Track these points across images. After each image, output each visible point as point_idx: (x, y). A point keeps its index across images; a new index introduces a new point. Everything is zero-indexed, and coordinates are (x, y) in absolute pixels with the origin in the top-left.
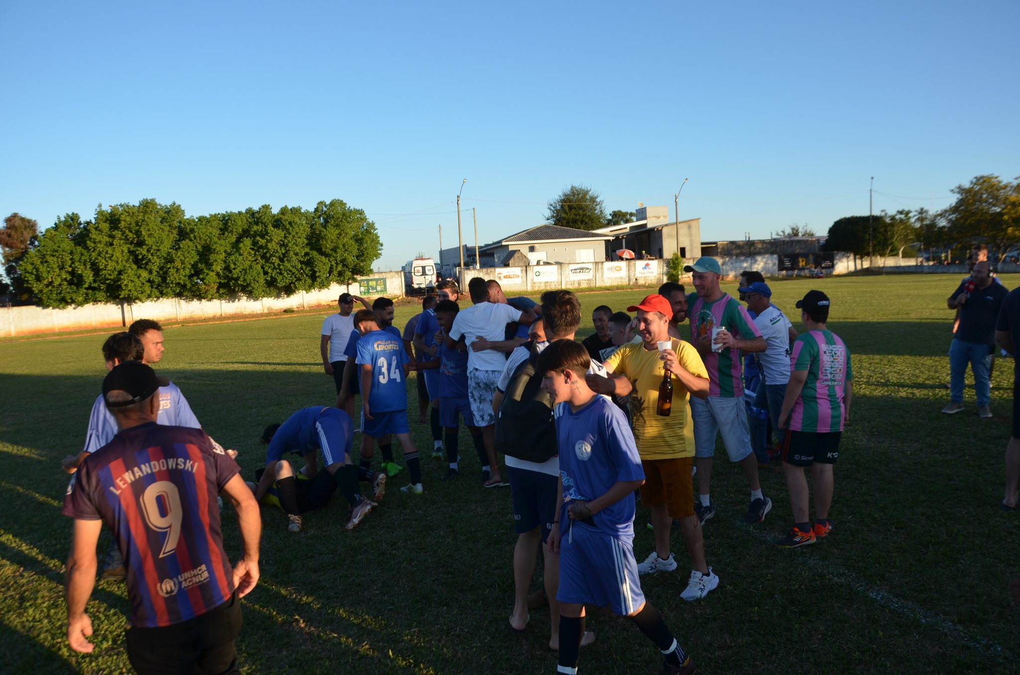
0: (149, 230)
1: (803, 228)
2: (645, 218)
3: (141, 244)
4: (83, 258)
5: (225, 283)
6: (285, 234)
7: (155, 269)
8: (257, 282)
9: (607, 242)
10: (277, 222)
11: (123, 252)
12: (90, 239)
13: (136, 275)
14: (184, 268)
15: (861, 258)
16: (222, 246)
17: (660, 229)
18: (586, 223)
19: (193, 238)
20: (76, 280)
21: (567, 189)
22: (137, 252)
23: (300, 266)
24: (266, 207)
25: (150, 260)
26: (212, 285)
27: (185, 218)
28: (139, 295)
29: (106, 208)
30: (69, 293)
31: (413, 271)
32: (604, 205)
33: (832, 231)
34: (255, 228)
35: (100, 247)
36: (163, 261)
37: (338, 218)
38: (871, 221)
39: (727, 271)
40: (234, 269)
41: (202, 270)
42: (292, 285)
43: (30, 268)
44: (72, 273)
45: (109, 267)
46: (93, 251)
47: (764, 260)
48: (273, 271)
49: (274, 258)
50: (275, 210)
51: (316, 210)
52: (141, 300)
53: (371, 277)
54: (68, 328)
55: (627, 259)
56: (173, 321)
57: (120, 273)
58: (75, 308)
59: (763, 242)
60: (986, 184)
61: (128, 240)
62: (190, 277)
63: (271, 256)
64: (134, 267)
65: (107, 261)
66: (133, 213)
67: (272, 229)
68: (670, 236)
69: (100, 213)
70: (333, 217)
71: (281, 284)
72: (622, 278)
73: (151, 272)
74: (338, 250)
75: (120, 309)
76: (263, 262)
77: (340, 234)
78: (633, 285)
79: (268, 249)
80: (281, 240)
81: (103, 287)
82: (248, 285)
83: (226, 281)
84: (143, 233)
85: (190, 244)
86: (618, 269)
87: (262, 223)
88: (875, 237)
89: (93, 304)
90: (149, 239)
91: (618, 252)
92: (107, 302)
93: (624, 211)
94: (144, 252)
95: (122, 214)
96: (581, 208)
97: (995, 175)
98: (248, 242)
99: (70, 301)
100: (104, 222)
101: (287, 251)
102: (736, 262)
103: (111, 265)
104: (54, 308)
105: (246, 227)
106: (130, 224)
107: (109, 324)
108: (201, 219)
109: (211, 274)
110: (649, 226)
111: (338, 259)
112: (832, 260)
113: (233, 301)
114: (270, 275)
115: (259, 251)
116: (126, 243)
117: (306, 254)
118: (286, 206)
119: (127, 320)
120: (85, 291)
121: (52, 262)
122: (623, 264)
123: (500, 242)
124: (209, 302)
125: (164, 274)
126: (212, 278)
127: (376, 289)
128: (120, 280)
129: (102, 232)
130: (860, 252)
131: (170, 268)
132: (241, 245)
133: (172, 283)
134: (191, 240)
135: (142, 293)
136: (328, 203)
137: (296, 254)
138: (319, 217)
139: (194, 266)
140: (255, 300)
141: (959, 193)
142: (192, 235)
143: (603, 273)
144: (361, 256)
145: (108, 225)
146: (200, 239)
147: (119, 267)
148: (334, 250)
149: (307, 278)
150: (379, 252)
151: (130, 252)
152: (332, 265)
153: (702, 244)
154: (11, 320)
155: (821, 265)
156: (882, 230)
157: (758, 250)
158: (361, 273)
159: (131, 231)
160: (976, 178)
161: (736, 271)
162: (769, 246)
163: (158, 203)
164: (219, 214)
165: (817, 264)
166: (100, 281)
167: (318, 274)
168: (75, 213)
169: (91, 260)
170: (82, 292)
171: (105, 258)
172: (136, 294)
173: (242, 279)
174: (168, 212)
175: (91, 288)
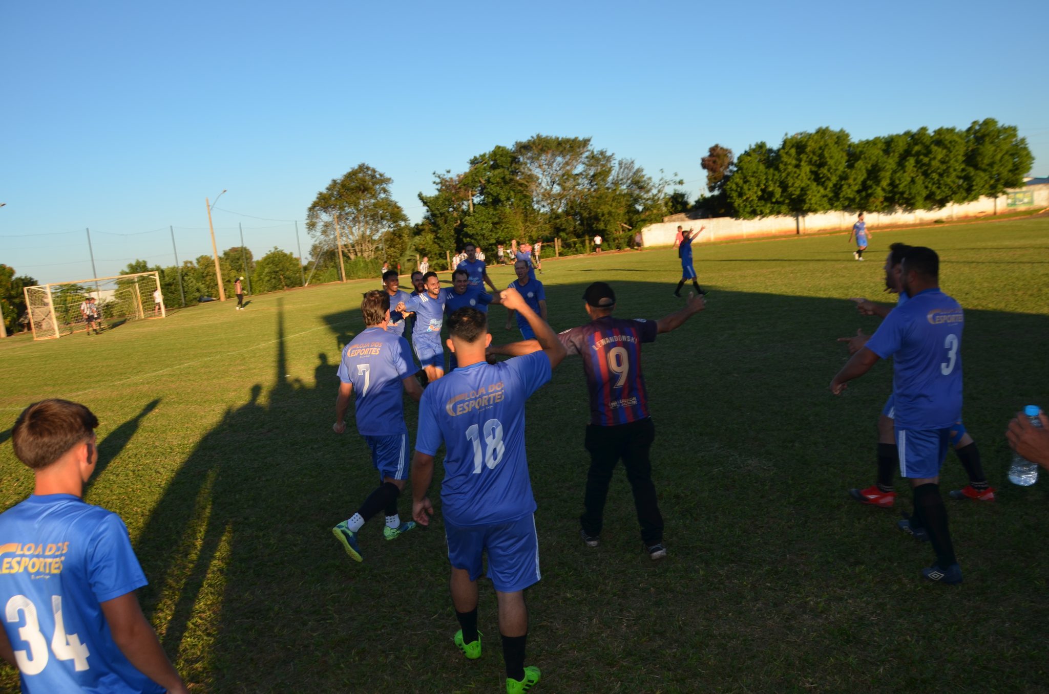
0: (830, 153)
3: (821, 165)
4: (775, 178)
7: (831, 185)
8: (920, 195)
10: (937, 142)
11: (807, 172)
12: (782, 162)
13: (816, 191)
14: (855, 185)
16: (891, 163)
19: (863, 159)
20: (766, 196)
22: (819, 172)
23: (957, 180)
24: (924, 129)
25: (828, 178)
26: (879, 199)
27: (852, 142)
28: (818, 208)
29: (789, 135)
30: (758, 206)
34: (916, 148)
35: (790, 168)
36: (839, 178)
37: (994, 136)
40: (899, 184)
41: (870, 186)
42: (947, 198)
43: (734, 187)
44: (763, 191)
45: (796, 185)
46: (784, 172)
48: (933, 185)
49: (935, 174)
50: (931, 132)
51: (969, 130)
52: (814, 213)
53: (1020, 189)
54: (754, 235)
56: (838, 230)
57: (804, 189)
58: (760, 220)
62: (859, 192)
63: (932, 172)
64: (815, 184)
65: (794, 180)
66: (816, 139)
67: (934, 148)
69: (787, 141)
70: (986, 135)
71: (938, 198)
74: (994, 165)
75: (795, 220)
76: (924, 177)
79: (930, 166)
80: (943, 158)
82: (912, 198)
83: (890, 195)
84: (825, 155)
85: (861, 164)
87: (922, 144)
89: (777, 216)
90: (830, 160)
92: (786, 214)
94: (825, 171)
95: (809, 140)
98: (911, 161)
99: (758, 213)
100: (790, 148)
101: (948, 168)
103: (797, 183)
104: (744, 219)
105: (907, 147)
106: (815, 148)
107: (786, 232)
108: (868, 142)
109: (879, 189)
111: (994, 173)
113: (891, 214)
114: (929, 189)
115: (921, 169)
116: (810, 165)
117: (963, 170)
118: (940, 127)
119: (801, 228)
120: (772, 205)
121: (753, 182)
125: (837, 189)
126: (879, 193)
127: (1023, 201)
128: (804, 195)
129: (790, 156)
131: (843, 185)
132: (906, 163)
133: (843, 197)
136: (981, 122)
137: (955, 170)
138: (972, 136)
139: (864, 183)
140: (909, 212)
142: (862, 157)
144: (1016, 169)
145: (795, 150)
146: (869, 159)
147: (803, 185)
148: (991, 165)
149: (963, 192)
150: (1031, 165)
151: (811, 172)
152: (987, 180)
158: (1013, 185)
159: (815, 155)
164: (882, 137)
166: (786, 196)
167: (974, 188)
168: (764, 141)
169: (780, 179)
170: (769, 205)
171: (792, 177)
172: (815, 206)
173: (907, 193)
174: (838, 138)
175: (777, 202)
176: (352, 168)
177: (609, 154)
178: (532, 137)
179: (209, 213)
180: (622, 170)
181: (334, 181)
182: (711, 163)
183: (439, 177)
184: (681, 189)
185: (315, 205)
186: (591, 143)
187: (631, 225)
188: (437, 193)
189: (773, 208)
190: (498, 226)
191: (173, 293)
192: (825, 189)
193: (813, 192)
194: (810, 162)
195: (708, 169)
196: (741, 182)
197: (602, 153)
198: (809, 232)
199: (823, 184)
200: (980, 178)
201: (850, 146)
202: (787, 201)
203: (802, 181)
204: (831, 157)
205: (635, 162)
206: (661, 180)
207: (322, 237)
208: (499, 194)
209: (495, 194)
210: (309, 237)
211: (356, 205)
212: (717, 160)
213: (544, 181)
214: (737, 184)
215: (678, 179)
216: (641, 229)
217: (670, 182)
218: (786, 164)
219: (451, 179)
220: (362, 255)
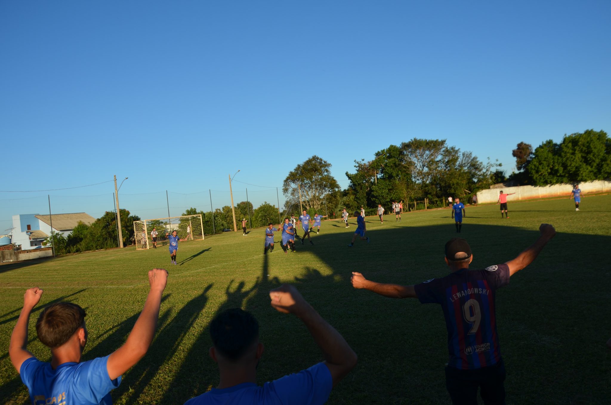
0: (594, 145)
4: (559, 161)
7: (595, 164)
11: (579, 157)
12: (563, 152)
20: (554, 172)
22: (587, 157)
25: (593, 160)
28: (587, 179)
29: (568, 135)
30: (548, 178)
35: (568, 155)
36: (600, 160)
43: (533, 167)
44: (552, 169)
45: (573, 165)
46: (564, 157)
54: (546, 196)
56: (600, 192)
57: (578, 168)
58: (550, 186)
64: (585, 164)
65: (571, 162)
69: (566, 138)
84: (591, 147)
89: (560, 184)
90: (594, 150)
92: (567, 183)
94: (591, 156)
99: (548, 182)
100: (568, 143)
104: (540, 186)
106: (584, 143)
107: (566, 194)
120: (557, 177)
121: (545, 164)
125: (599, 167)
128: (578, 171)
129: (568, 148)
131: (604, 164)
133: (604, 172)
145: (571, 144)
147: (577, 165)
151: (582, 157)
154: (519, 192)
159: (584, 146)
166: (566, 172)
168: (551, 139)
169: (562, 162)
170: (555, 178)
171: (570, 161)
172: (585, 178)
174: (599, 136)
175: (561, 176)
176: (309, 158)
177: (456, 149)
178: (411, 140)
179: (230, 183)
180: (464, 158)
181: (299, 165)
182: (519, 153)
183: (358, 163)
184: (500, 169)
185: (288, 179)
186: (446, 142)
187: (470, 190)
188: (356, 172)
189: (558, 179)
190: (391, 191)
191: (209, 226)
192: (592, 167)
193: (584, 169)
194: (581, 151)
195: (517, 157)
196: (537, 164)
197: (452, 148)
199: (590, 164)
201: (607, 140)
202: (567, 175)
203: (576, 162)
204: (595, 148)
205: (472, 153)
206: (488, 164)
207: (291, 197)
208: (392, 173)
209: (390, 173)
210: (284, 196)
211: (311, 179)
212: (522, 151)
213: (419, 165)
214: (535, 165)
215: (498, 163)
216: (476, 193)
217: (494, 165)
218: (566, 153)
219: (365, 164)
220: (313, 207)
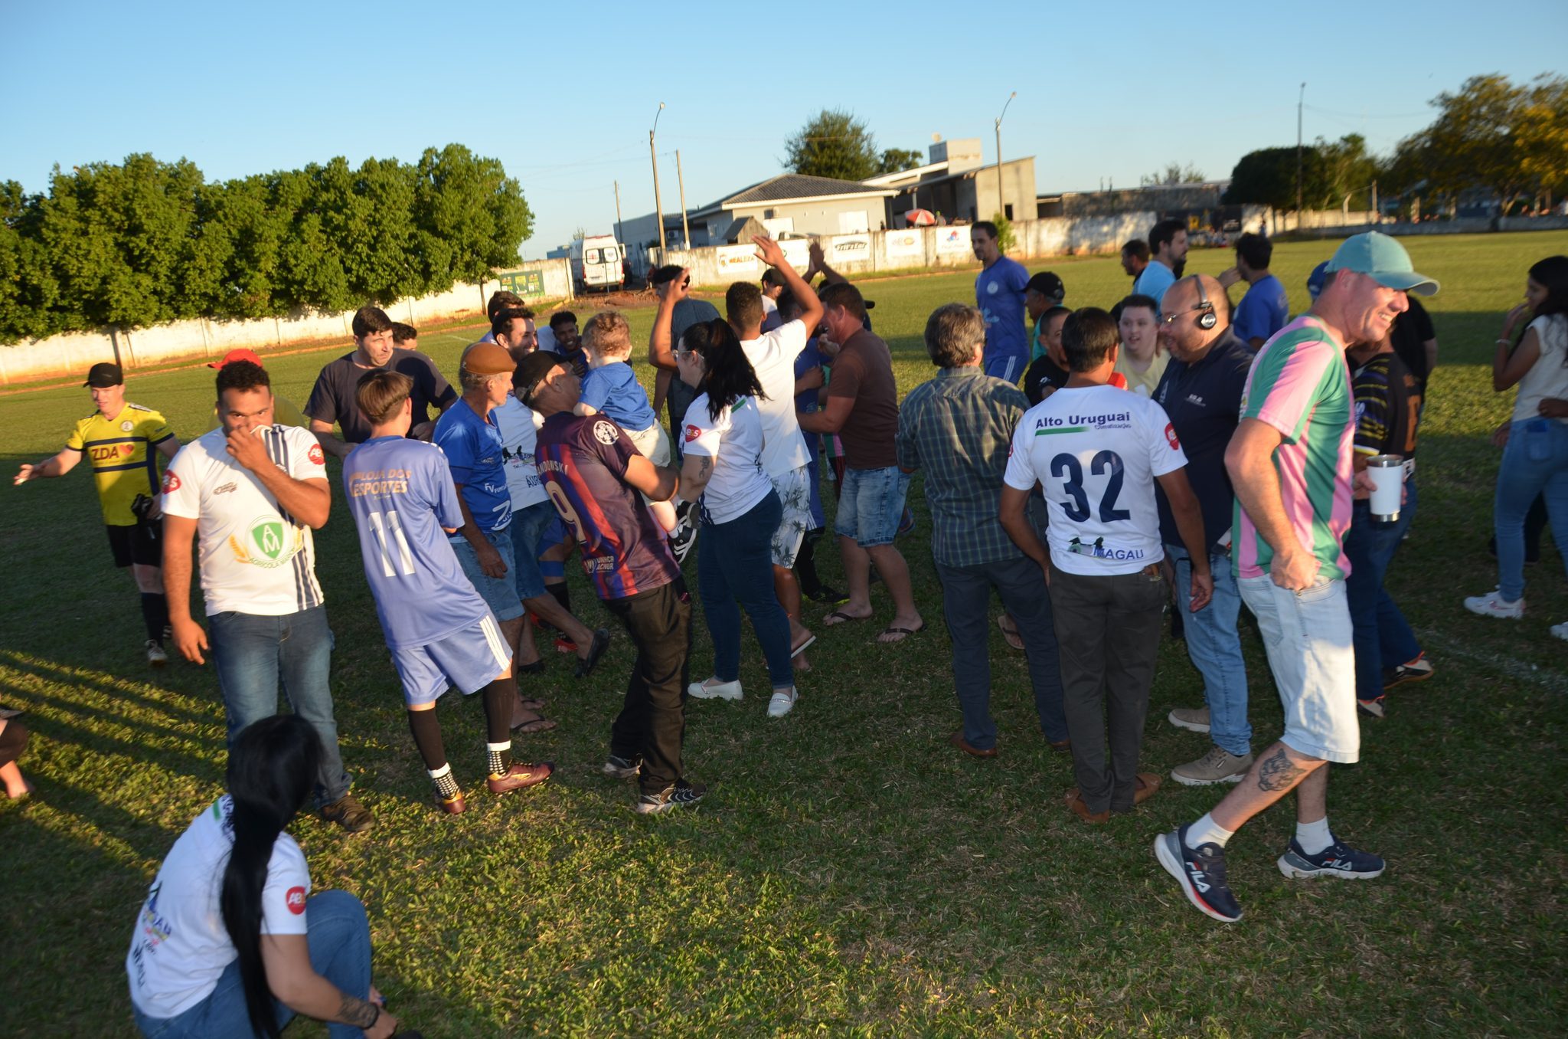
0: (147, 207)
1: (1186, 169)
2: (945, 159)
4: (38, 257)
5: (281, 290)
6: (375, 205)
7: (163, 271)
8: (336, 285)
9: (888, 199)
10: (361, 186)
11: (106, 245)
12: (47, 225)
13: (133, 283)
14: (212, 269)
15: (1284, 214)
16: (273, 228)
17: (972, 175)
18: (847, 171)
19: (222, 218)
20: (30, 296)
21: (816, 117)
22: (131, 245)
23: (403, 256)
24: (339, 161)
25: (153, 258)
26: (262, 294)
27: (205, 183)
28: (142, 317)
29: (68, 171)
30: (19, 317)
31: (584, 257)
32: (874, 140)
33: (1238, 172)
34: (324, 196)
35: (67, 238)
36: (176, 258)
37: (460, 175)
38: (1300, 155)
39: (1078, 240)
40: (296, 266)
41: (242, 270)
42: (392, 288)
44: (22, 284)
45: (85, 272)
46: (55, 246)
47: (1135, 220)
48: (359, 264)
49: (360, 245)
50: (355, 166)
51: (422, 163)
52: (144, 325)
53: (519, 269)
54: (25, 376)
55: (922, 226)
56: (201, 356)
57: (105, 281)
58: (32, 344)
59: (1132, 192)
60: (1485, 90)
61: (113, 224)
62: (223, 282)
63: (355, 241)
64: (128, 269)
65: (81, 262)
66: (117, 179)
67: (354, 196)
68: (989, 187)
69: (59, 181)
70: (451, 173)
71: (374, 288)
72: (914, 256)
73: (156, 277)
74: (464, 228)
75: (110, 342)
76: (342, 252)
77: (465, 201)
78: (934, 266)
79: (349, 231)
80: (370, 215)
81: (77, 305)
82: (321, 291)
83: (283, 287)
84: (138, 211)
85: (219, 227)
86: (909, 241)
87: (335, 188)
88: (1305, 180)
89: (64, 335)
90: (149, 222)
91: (908, 215)
92: (86, 331)
93: (903, 148)
94: (143, 244)
95: (99, 181)
96: (838, 145)
97: (1502, 74)
98: (314, 220)
99: (22, 331)
100: (68, 195)
101: (381, 233)
102: (1092, 226)
103: (88, 268)
105: (308, 195)
106: (114, 197)
108: (232, 185)
109: (258, 275)
110: (952, 172)
111: (465, 242)
112: (1239, 217)
113: (297, 319)
114: (355, 273)
115: (334, 235)
116: (110, 230)
117: (412, 236)
118: (372, 159)
119: (124, 359)
120: (47, 313)
122: (915, 234)
123: (719, 204)
124: (257, 323)
125: (179, 281)
126: (260, 282)
127: (527, 288)
128: (105, 292)
129: (67, 213)
130: (1283, 205)
131: (188, 269)
132: (304, 226)
133: (194, 294)
134: (219, 221)
135: (146, 312)
136: (440, 150)
137: (396, 237)
138: (427, 175)
139: (229, 264)
140: (331, 316)
141: (1442, 104)
142: (220, 213)
143: (885, 249)
144: (503, 234)
145: (75, 201)
146: (235, 218)
147: (102, 272)
148: (458, 227)
149: (416, 276)
150: (529, 227)
151: (118, 245)
152: (455, 253)
153: (1039, 197)
155: (1222, 225)
156: (1317, 168)
157: (1124, 205)
158: (503, 262)
159: (116, 210)
160: (1470, 79)
161: (1091, 239)
162: (1142, 199)
163: (157, 160)
164: (261, 176)
165: (1216, 225)
166: (71, 295)
167: (433, 268)
168: (14, 180)
169: (52, 260)
170: (42, 315)
171: (76, 256)
172: (135, 314)
173: (310, 282)
174: (175, 175)
175: (57, 308)
189: (52, 320)
192: (153, 278)
193: (125, 286)
194: (109, 225)
198: (143, 364)
199: (145, 269)
200: (440, 252)
201: (199, 192)
203: (98, 263)
204: (150, 216)
218: (57, 230)
